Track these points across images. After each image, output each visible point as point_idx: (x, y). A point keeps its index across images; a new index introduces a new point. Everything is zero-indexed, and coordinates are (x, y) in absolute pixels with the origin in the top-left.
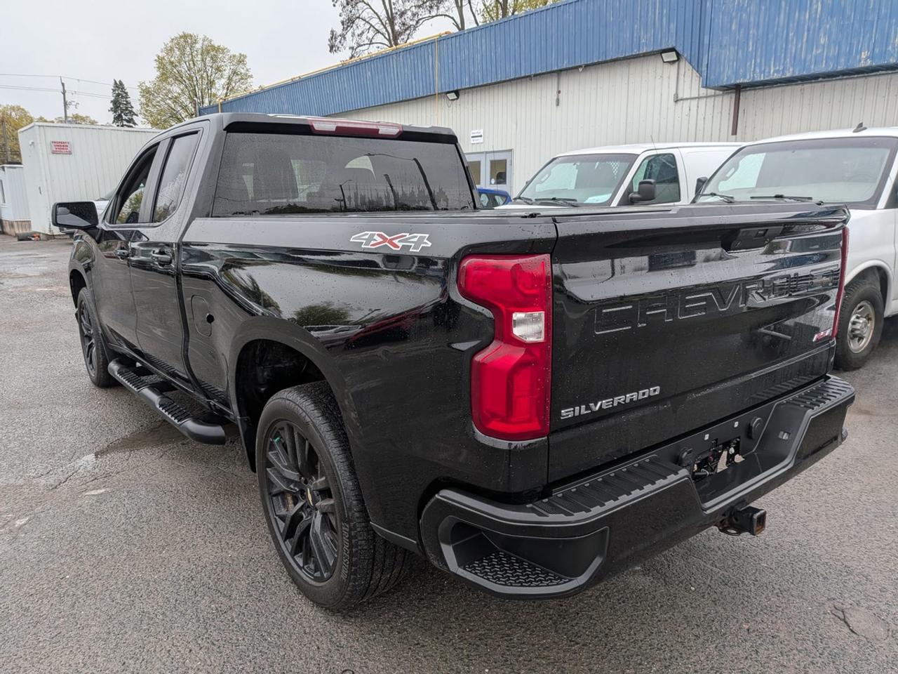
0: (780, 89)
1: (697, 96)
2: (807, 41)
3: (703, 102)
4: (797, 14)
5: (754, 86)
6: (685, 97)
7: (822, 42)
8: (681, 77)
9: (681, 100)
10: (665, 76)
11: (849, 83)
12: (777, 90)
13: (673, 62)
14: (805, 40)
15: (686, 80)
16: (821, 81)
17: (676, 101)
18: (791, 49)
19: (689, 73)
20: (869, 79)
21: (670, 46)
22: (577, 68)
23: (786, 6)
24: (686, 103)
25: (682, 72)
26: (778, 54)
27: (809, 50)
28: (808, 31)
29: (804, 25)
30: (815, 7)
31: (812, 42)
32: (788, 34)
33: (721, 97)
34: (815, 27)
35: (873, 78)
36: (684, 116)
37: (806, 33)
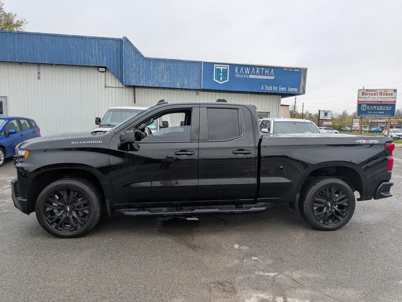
0: (147, 89)
1: (115, 86)
2: (161, 76)
3: (117, 89)
4: (157, 67)
5: (138, 87)
6: (109, 86)
7: (165, 78)
8: (107, 78)
9: (108, 87)
10: (99, 76)
11: (169, 91)
12: (146, 90)
13: (103, 72)
14: (160, 76)
15: (109, 80)
16: (160, 89)
17: (106, 87)
18: (156, 78)
19: (110, 77)
20: (175, 91)
21: (104, 66)
22: (52, 64)
23: (153, 63)
24: (110, 89)
25: (107, 76)
26: (152, 79)
27: (162, 79)
28: (161, 73)
29: (159, 71)
30: (162, 66)
31: (162, 77)
32: (154, 73)
33: (125, 89)
34: (163, 72)
35: (176, 91)
36: (110, 94)
37: (160, 74)
